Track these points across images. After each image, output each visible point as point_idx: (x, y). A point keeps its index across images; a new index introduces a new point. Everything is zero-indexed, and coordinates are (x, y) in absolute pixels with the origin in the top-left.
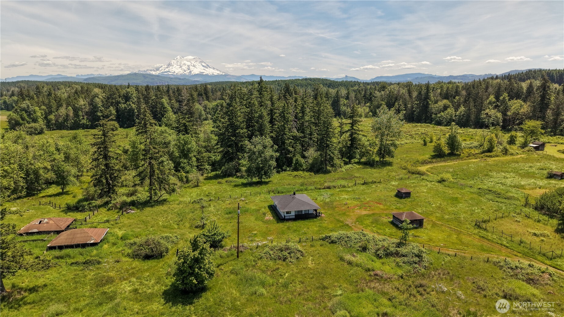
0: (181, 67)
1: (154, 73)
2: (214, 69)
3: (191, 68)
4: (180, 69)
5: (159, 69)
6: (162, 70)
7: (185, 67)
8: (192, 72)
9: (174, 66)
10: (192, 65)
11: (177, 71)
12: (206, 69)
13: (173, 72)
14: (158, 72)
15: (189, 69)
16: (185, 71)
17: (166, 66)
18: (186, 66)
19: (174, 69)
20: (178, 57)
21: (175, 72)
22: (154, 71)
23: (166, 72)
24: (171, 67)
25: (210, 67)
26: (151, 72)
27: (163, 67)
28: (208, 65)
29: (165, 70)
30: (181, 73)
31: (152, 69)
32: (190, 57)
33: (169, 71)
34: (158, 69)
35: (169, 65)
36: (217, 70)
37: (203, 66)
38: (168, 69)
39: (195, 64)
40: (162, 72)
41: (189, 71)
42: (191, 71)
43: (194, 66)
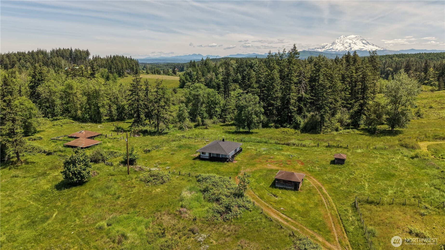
0: (343, 45)
1: (320, 50)
2: (373, 45)
3: (352, 45)
4: (343, 46)
5: (325, 47)
6: (327, 48)
7: (346, 45)
8: (353, 49)
9: (337, 44)
10: (354, 42)
11: (339, 49)
12: (366, 46)
13: (336, 49)
14: (324, 49)
15: (350, 47)
16: (346, 48)
17: (331, 45)
18: (348, 44)
19: (337, 47)
20: (342, 37)
21: (337, 49)
22: (321, 49)
23: (330, 49)
24: (335, 45)
25: (369, 44)
26: (318, 50)
27: (328, 45)
28: (368, 42)
29: (330, 48)
30: (342, 50)
31: (319, 47)
32: (353, 36)
33: (333, 49)
34: (323, 47)
35: (334, 43)
36: (377, 46)
37: (363, 43)
38: (332, 46)
39: (356, 42)
40: (327, 50)
41: (349, 48)
42: (351, 48)
43: (355, 44)
